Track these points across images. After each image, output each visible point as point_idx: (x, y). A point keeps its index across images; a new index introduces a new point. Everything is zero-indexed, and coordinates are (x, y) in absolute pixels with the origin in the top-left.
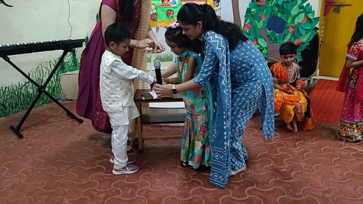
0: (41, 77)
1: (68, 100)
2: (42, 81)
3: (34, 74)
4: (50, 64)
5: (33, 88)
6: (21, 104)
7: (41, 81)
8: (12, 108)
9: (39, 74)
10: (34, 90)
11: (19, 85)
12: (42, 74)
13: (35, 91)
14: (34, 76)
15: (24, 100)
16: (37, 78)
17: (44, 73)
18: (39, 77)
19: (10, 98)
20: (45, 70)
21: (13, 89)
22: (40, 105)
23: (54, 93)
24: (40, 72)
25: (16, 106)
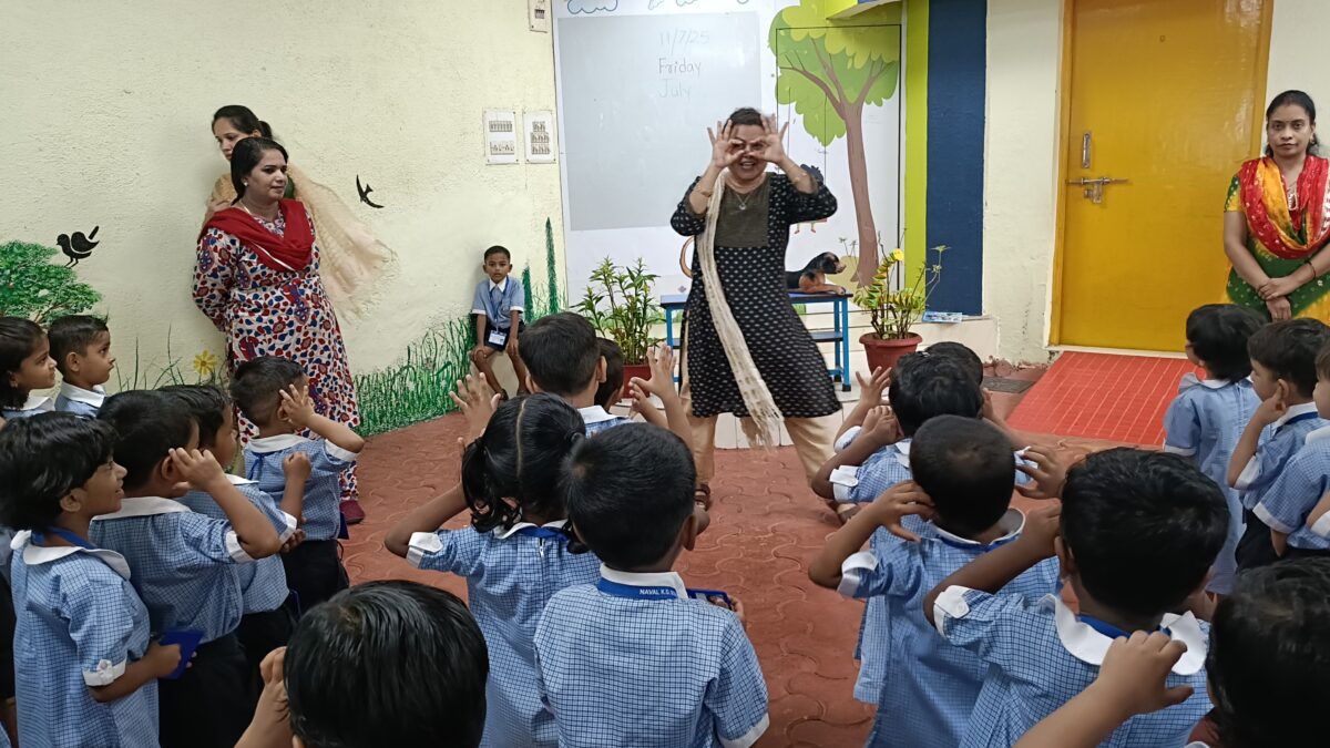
0: (433, 358)
2: (434, 365)
3: (419, 350)
4: (451, 329)
5: (415, 379)
6: (392, 414)
8: (375, 421)
9: (427, 350)
10: (419, 386)
11: (389, 373)
12: (434, 351)
13: (421, 388)
14: (419, 353)
15: (398, 404)
16: (424, 358)
17: (439, 347)
18: (429, 356)
19: (371, 400)
20: (439, 340)
21: (377, 381)
22: (429, 418)
24: (429, 344)
25: (381, 417)
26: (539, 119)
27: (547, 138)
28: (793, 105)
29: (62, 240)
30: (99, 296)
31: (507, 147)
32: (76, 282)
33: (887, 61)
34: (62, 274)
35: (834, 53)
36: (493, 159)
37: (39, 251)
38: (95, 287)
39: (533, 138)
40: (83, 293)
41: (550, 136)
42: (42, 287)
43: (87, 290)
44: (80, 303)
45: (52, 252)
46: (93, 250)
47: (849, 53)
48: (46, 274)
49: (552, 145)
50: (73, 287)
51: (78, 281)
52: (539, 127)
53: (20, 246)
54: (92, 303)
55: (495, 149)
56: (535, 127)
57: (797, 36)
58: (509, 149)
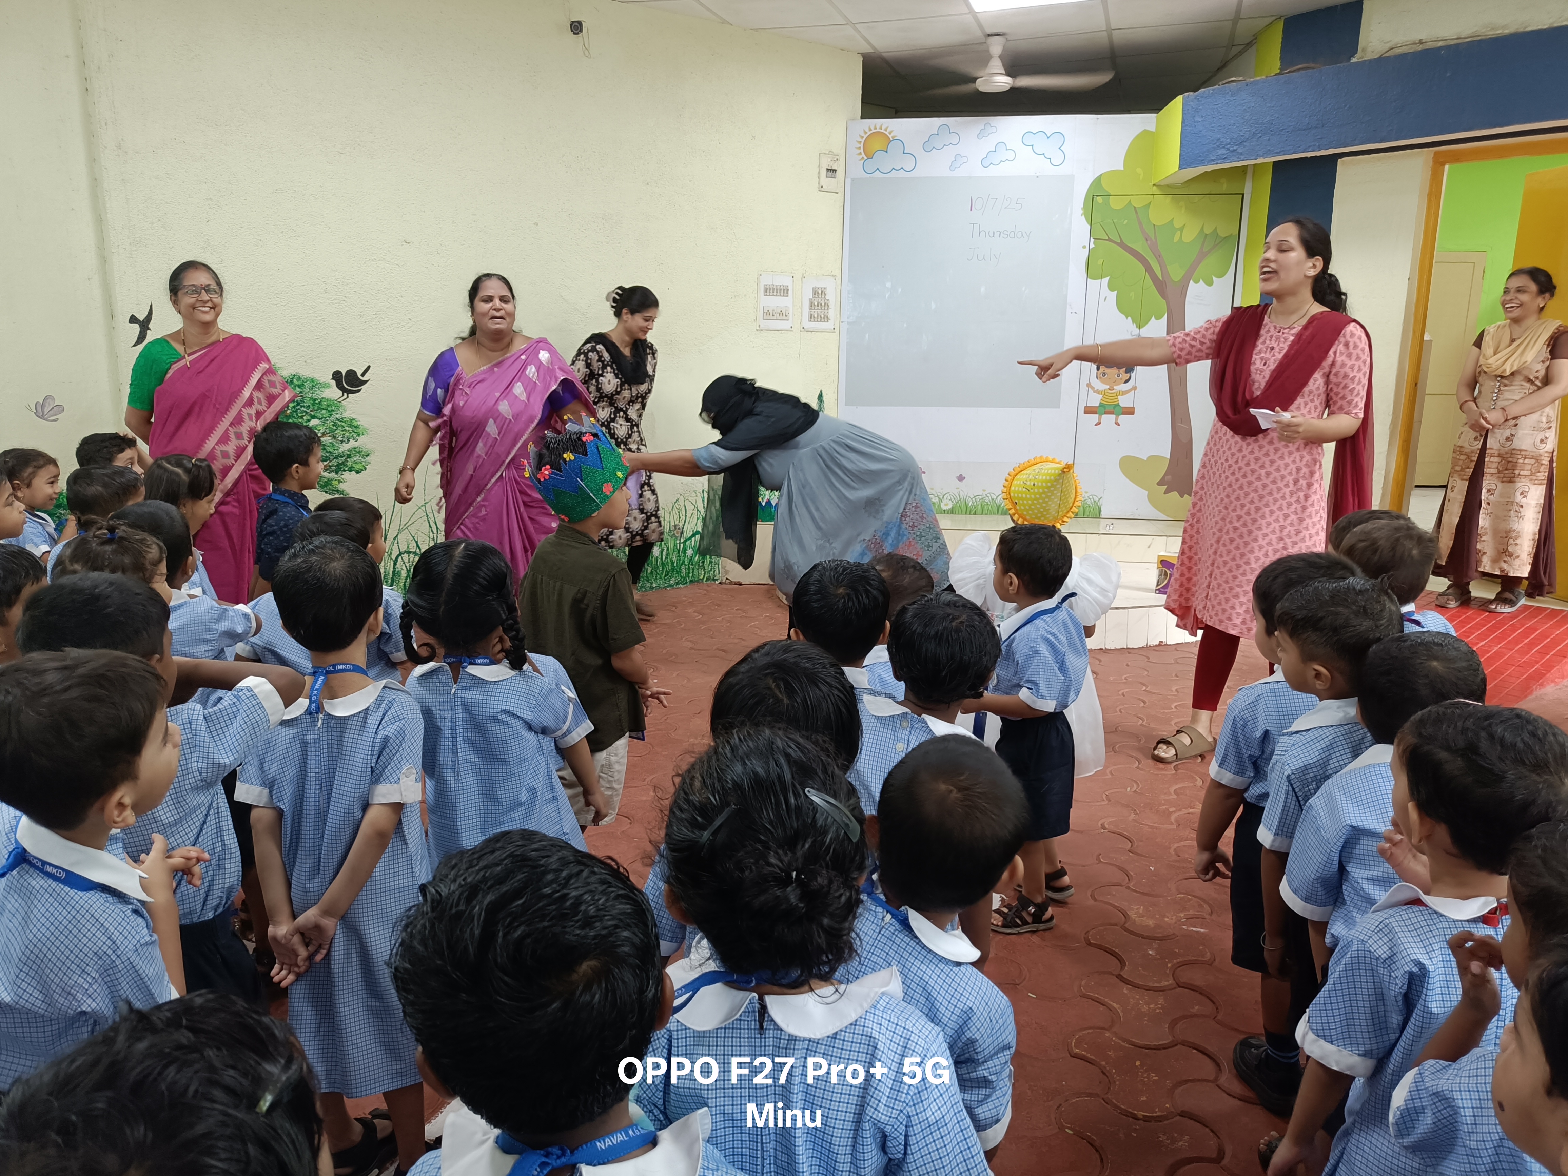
0: (681, 525)
1: (731, 583)
2: (682, 533)
7: (680, 531)
9: (676, 517)
10: (663, 550)
12: (683, 518)
13: (664, 553)
16: (672, 523)
17: (688, 515)
18: (677, 522)
20: (690, 507)
23: (703, 562)
24: (679, 510)
26: (820, 285)
27: (827, 305)
28: (1106, 280)
29: (337, 376)
30: (366, 430)
31: (781, 313)
32: (345, 415)
33: (1222, 233)
34: (331, 407)
35: (1157, 223)
36: (765, 324)
37: (315, 384)
38: (362, 421)
39: (812, 304)
40: (350, 426)
41: (832, 304)
42: (313, 417)
43: (355, 423)
44: (347, 434)
45: (326, 386)
46: (363, 387)
47: (1177, 224)
48: (317, 404)
49: (832, 313)
50: (342, 419)
51: (347, 415)
52: (819, 293)
53: (299, 378)
54: (359, 435)
55: (768, 314)
56: (815, 292)
57: (1116, 204)
58: (782, 315)
